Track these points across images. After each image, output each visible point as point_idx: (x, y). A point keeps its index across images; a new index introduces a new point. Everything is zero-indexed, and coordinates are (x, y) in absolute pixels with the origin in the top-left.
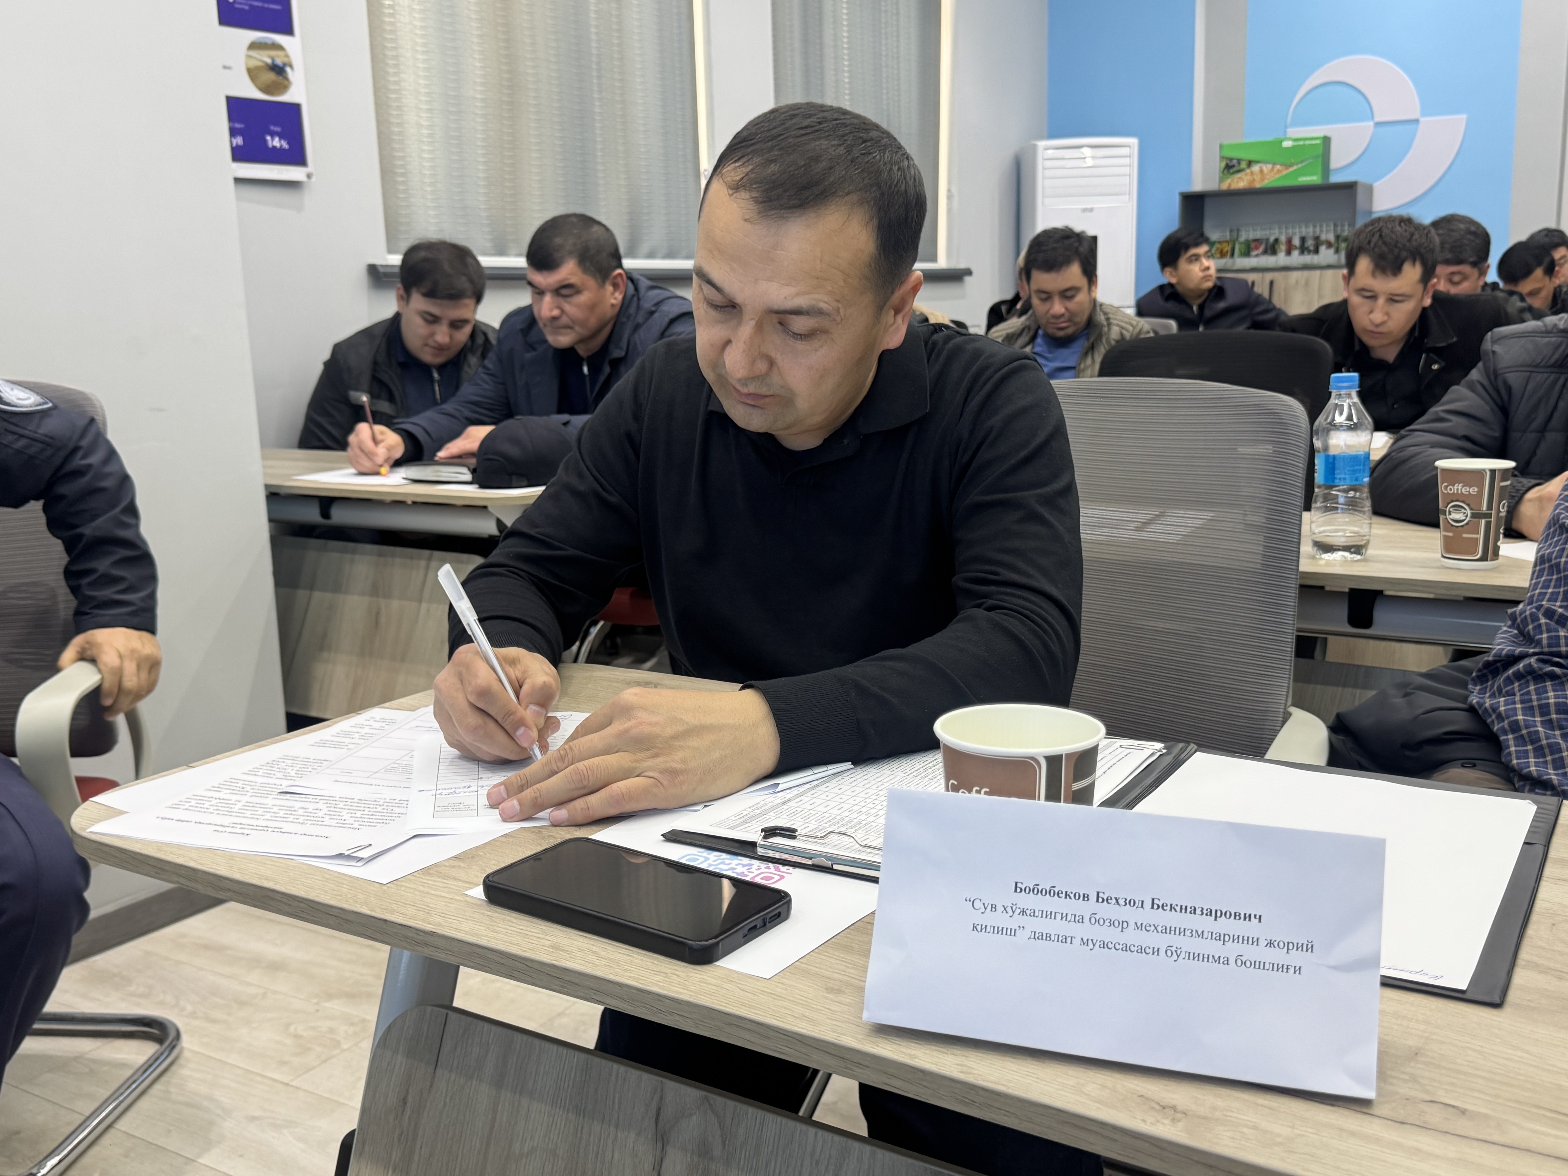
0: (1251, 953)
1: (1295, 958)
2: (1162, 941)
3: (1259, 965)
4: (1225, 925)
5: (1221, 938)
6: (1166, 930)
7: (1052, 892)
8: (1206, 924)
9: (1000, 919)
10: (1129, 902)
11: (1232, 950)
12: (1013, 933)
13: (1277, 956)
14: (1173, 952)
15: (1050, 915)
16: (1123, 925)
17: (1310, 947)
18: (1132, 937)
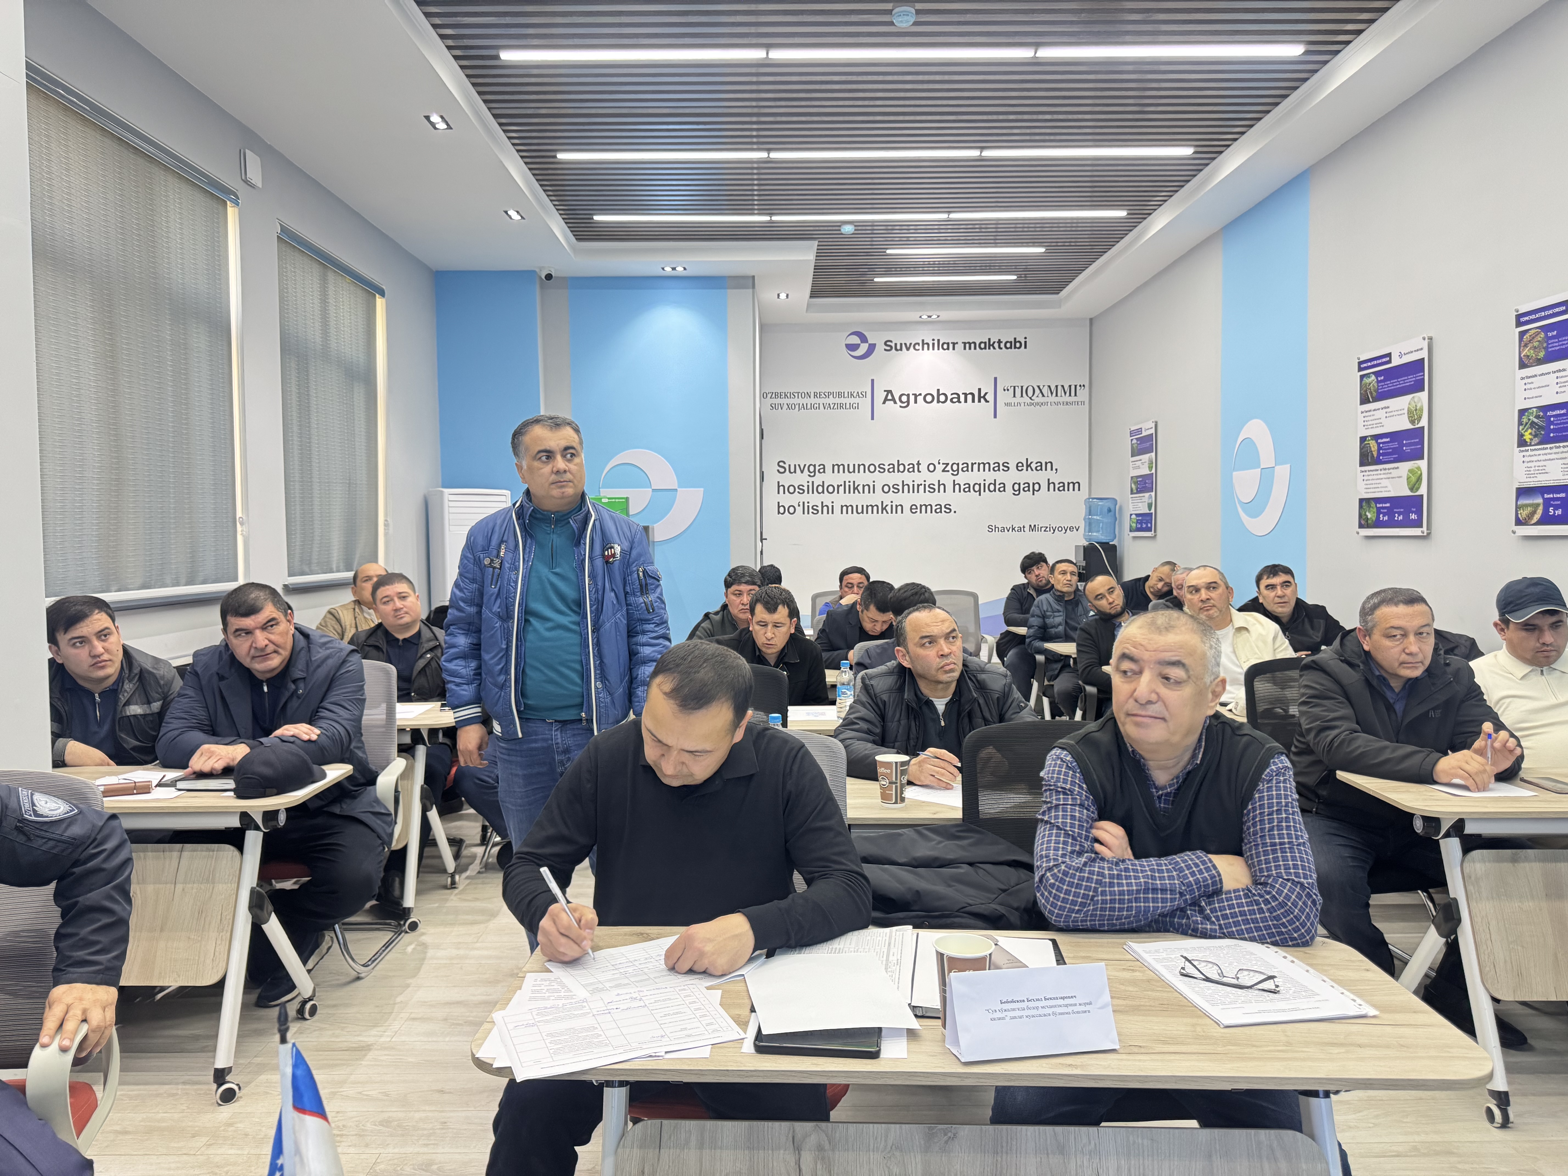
0: (1076, 1009)
1: (1088, 1008)
2: (1050, 1011)
3: (1078, 1012)
4: (1067, 1001)
5: (1066, 1006)
6: (1051, 1007)
7: (1013, 1001)
8: (1061, 1002)
9: (998, 1015)
10: (1037, 1000)
11: (1070, 1009)
12: (1004, 1018)
13: (1083, 1008)
14: (1054, 1014)
15: (1014, 1010)
16: (1037, 1008)
17: (1090, 1003)
18: (1041, 1011)
